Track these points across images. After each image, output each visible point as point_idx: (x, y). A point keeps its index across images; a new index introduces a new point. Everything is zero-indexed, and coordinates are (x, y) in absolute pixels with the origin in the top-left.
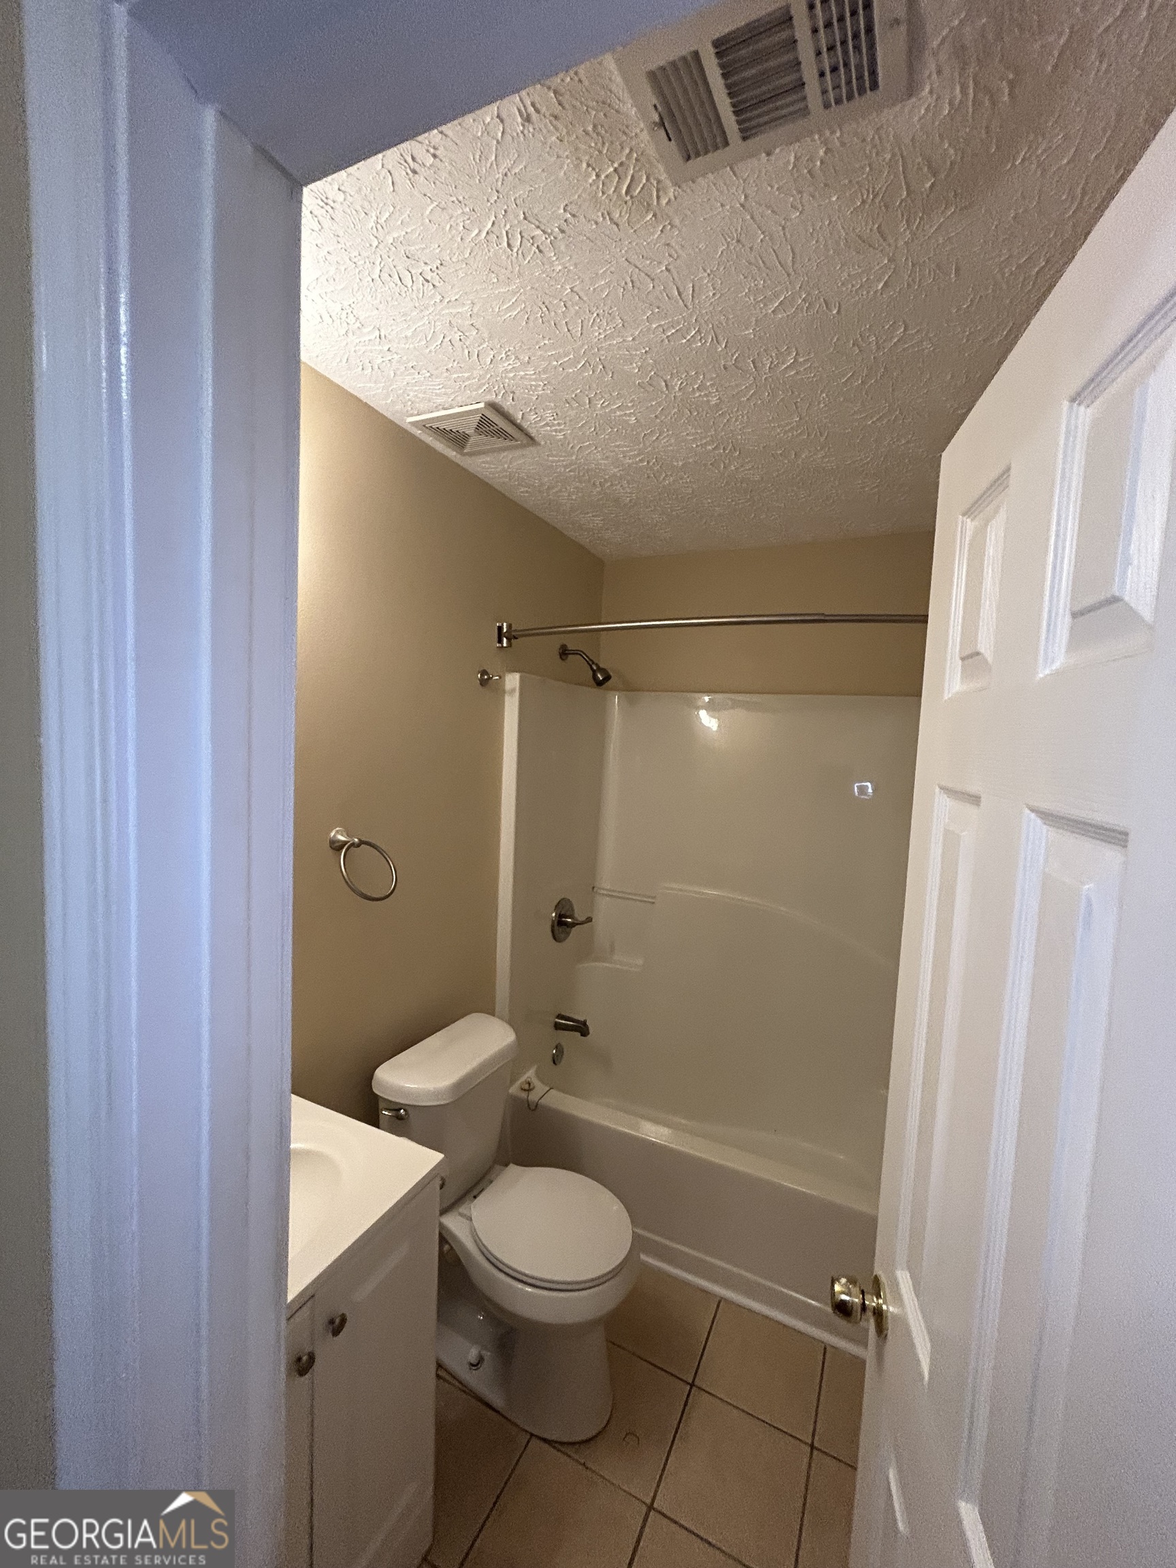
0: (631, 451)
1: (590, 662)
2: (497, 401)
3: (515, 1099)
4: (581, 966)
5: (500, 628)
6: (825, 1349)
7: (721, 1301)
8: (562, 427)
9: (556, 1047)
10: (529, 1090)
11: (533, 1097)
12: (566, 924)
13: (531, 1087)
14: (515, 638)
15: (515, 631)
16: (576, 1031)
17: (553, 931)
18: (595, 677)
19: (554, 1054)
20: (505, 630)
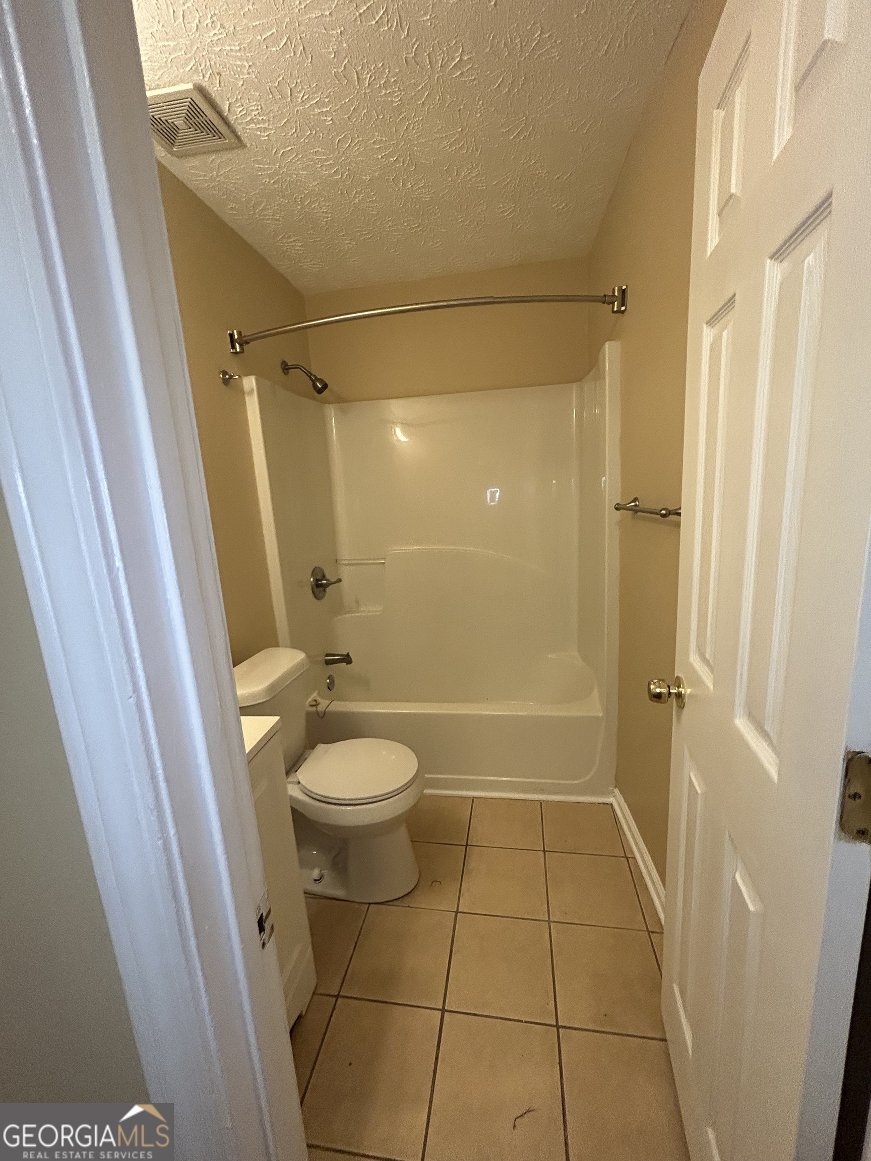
0: (327, 160)
1: (309, 374)
2: (204, 85)
3: (308, 714)
4: (336, 619)
5: (231, 335)
6: (541, 803)
7: (473, 799)
8: (266, 125)
9: (329, 678)
10: (316, 705)
11: (321, 708)
12: (322, 585)
13: (318, 702)
14: (247, 343)
15: (245, 336)
16: (342, 662)
17: (313, 592)
18: (315, 386)
19: (328, 684)
20: (236, 337)
